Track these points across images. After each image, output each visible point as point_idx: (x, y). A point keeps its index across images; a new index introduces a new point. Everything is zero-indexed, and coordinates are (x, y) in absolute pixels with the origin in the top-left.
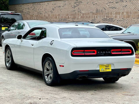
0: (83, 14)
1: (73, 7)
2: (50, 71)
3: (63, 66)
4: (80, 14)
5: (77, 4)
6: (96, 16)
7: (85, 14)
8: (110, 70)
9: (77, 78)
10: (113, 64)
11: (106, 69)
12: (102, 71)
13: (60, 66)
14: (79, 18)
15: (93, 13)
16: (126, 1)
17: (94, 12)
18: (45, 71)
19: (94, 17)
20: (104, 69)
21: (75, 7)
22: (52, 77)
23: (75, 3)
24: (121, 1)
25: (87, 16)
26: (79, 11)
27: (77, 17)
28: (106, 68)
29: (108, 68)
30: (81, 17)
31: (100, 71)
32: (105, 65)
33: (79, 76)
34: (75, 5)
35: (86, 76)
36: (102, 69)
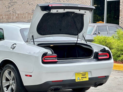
0: (18, 15)
1: (7, 7)
2: (11, 82)
3: (31, 76)
4: (15, 14)
5: (12, 4)
6: (32, 16)
7: (21, 14)
8: (87, 79)
9: (48, 90)
10: (90, 72)
12: (79, 81)
13: (26, 75)
14: (14, 18)
15: (29, 14)
16: (64, 1)
17: (31, 12)
18: (3, 82)
19: (30, 17)
20: (81, 79)
21: (9, 7)
22: (14, 89)
23: (10, 3)
24: (58, 1)
25: (23, 17)
26: (14, 11)
27: (12, 18)
28: (83, 76)
30: (16, 17)
31: (76, 81)
32: (81, 73)
33: (51, 87)
34: (10, 5)
36: (79, 79)
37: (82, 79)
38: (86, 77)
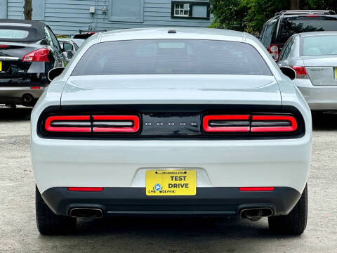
11: (175, 186)
12: (157, 194)
20: (166, 188)
28: (173, 182)
29: (182, 182)
31: (148, 194)
32: (171, 170)
35: (97, 207)
36: (158, 187)
37: (173, 189)
38: (186, 186)
